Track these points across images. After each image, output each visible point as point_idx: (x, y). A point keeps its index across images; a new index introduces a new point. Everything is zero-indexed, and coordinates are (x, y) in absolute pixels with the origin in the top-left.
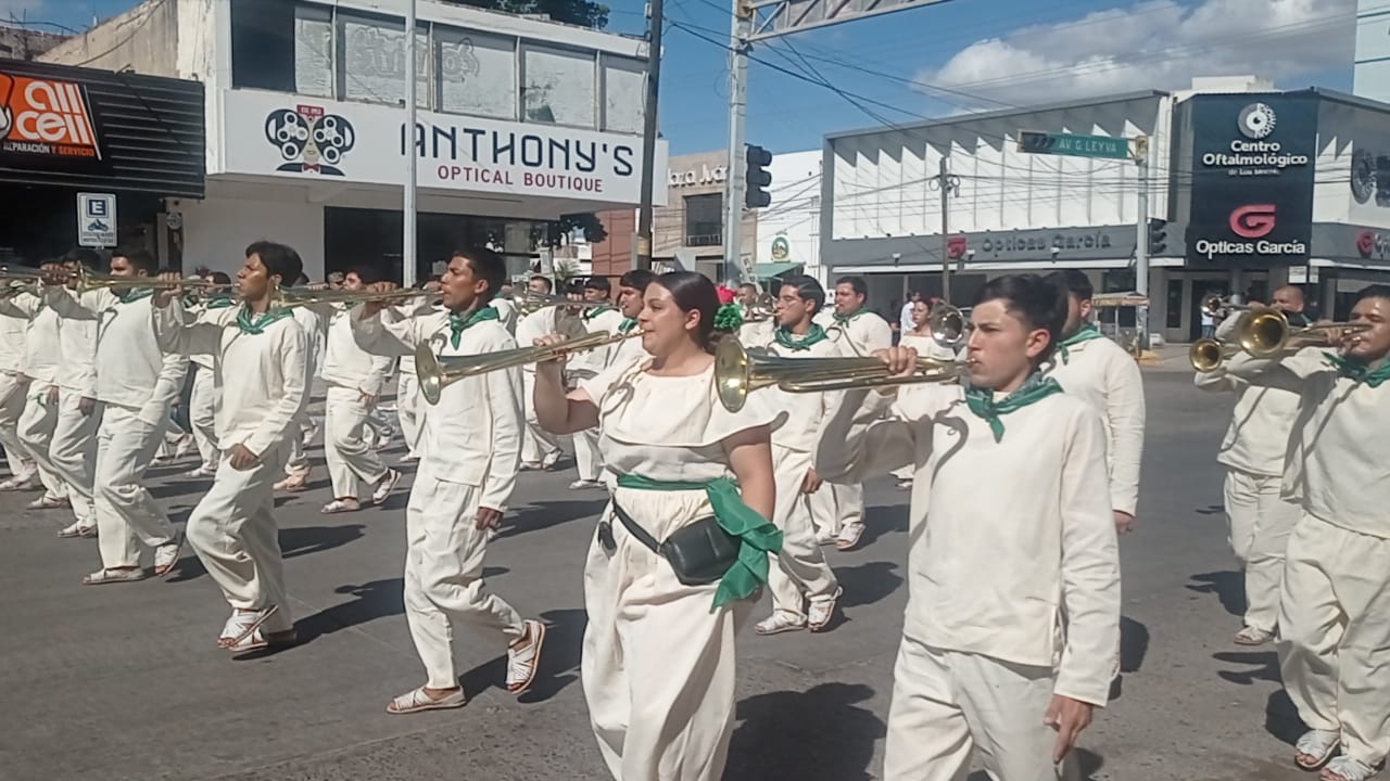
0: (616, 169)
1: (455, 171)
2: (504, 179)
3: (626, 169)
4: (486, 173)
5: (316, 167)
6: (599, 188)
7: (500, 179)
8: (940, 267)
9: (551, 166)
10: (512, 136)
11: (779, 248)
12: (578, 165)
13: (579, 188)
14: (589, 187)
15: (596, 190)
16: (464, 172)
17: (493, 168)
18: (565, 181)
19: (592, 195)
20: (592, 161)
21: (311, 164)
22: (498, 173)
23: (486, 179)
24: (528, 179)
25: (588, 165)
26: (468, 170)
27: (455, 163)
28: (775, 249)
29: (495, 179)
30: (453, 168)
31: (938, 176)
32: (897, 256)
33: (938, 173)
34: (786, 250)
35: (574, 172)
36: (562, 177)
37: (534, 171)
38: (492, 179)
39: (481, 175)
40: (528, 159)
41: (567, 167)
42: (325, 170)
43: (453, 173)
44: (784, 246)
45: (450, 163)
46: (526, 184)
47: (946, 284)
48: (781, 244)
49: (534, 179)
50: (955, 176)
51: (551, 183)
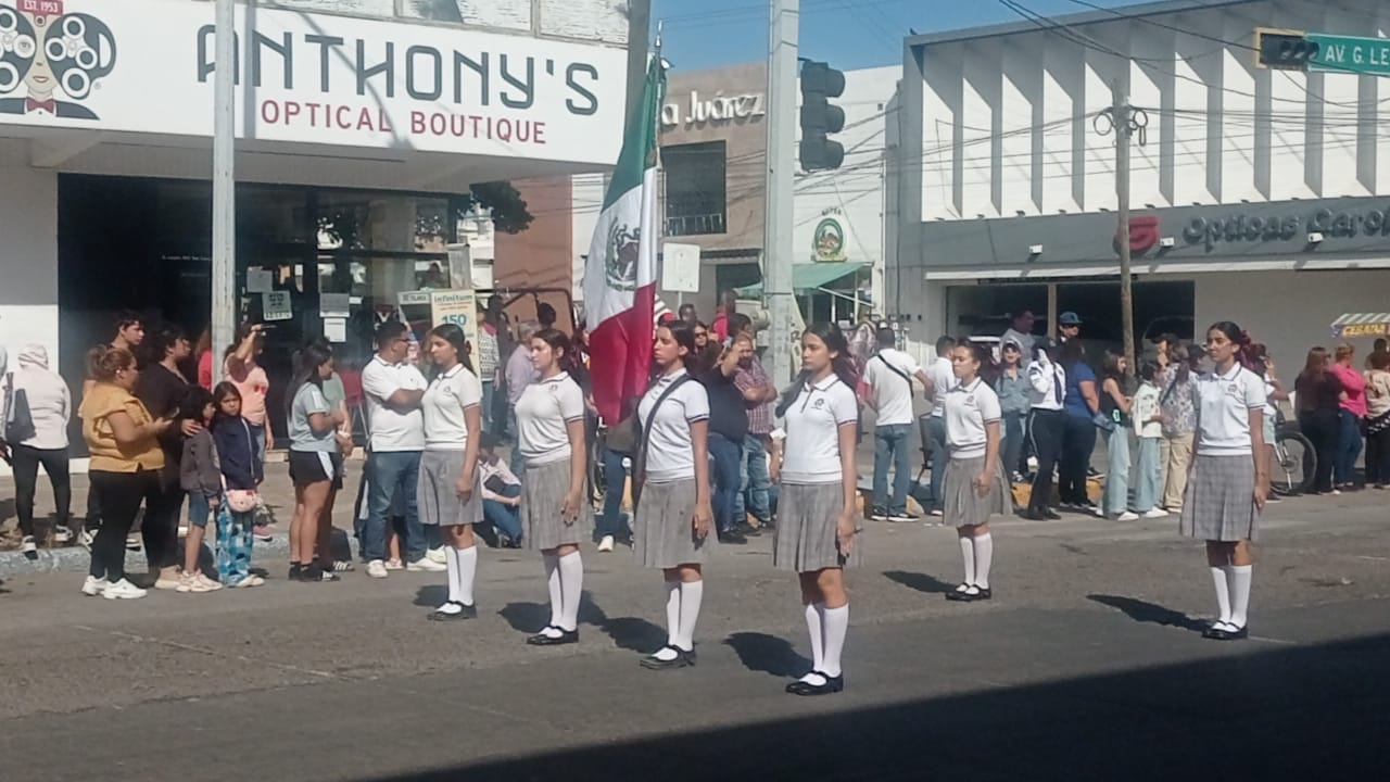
0: (569, 102)
1: (292, 110)
2: (375, 124)
3: (587, 104)
4: (344, 112)
5: (49, 105)
6: (539, 137)
7: (369, 123)
8: (1115, 270)
9: (458, 99)
10: (390, 46)
11: (828, 239)
12: (503, 96)
13: (507, 138)
14: (523, 136)
15: (536, 141)
16: (306, 111)
17: (358, 103)
18: (482, 125)
19: (529, 150)
20: (528, 89)
21: (40, 98)
22: (365, 111)
23: (344, 123)
24: (417, 121)
25: (522, 97)
26: (313, 106)
27: (290, 95)
28: (820, 240)
29: (361, 123)
30: (288, 104)
31: (1109, 110)
32: (1037, 249)
33: (1109, 103)
34: (840, 240)
35: (497, 109)
36: (476, 119)
37: (428, 107)
38: (355, 124)
39: (336, 116)
40: (418, 88)
41: (485, 101)
42: (65, 109)
43: (288, 113)
44: (835, 233)
45: (281, 96)
46: (414, 131)
47: (1127, 298)
48: (830, 230)
49: (427, 122)
50: (1138, 109)
51: (458, 130)
